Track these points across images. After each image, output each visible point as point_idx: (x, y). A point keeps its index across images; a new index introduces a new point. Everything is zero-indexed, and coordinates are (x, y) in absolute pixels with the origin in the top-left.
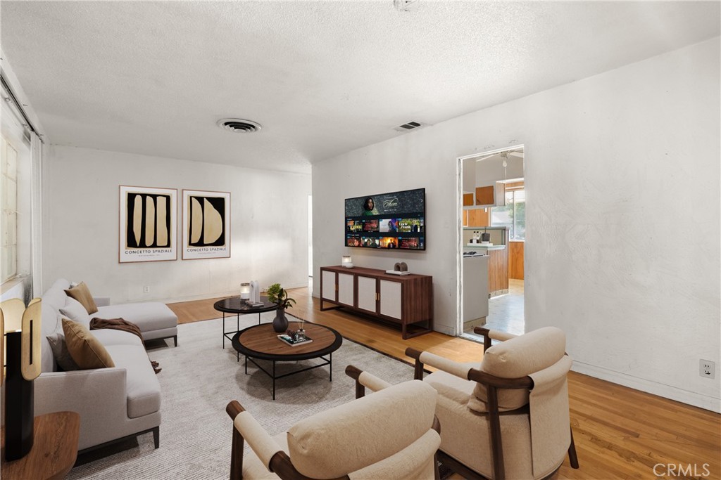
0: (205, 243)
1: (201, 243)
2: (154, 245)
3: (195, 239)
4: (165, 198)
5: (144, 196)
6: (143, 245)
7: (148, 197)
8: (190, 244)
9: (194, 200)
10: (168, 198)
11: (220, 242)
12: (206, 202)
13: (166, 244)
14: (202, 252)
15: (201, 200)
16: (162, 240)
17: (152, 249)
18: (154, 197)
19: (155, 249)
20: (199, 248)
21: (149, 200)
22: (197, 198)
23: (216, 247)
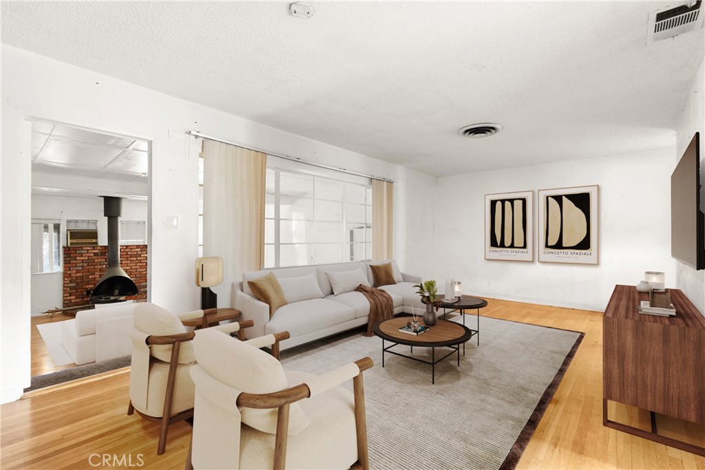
0: (564, 245)
1: (559, 245)
2: (512, 246)
3: (553, 241)
4: (521, 201)
5: (503, 201)
6: (502, 245)
7: (506, 202)
8: (547, 246)
9: (552, 201)
10: (524, 201)
11: (585, 245)
12: (565, 200)
13: (522, 245)
14: (560, 255)
15: (559, 199)
16: (519, 241)
17: (510, 250)
18: (512, 201)
19: (513, 249)
20: (557, 251)
21: (508, 204)
22: (555, 197)
23: (578, 251)
